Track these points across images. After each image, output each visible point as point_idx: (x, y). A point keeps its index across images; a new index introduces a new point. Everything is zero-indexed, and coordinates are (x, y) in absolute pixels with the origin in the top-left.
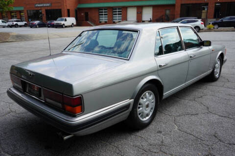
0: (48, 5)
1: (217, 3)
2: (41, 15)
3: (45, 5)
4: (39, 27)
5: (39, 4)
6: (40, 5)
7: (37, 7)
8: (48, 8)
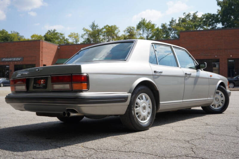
0: (19, 59)
1: (230, 59)
2: (7, 71)
3: (14, 59)
4: (4, 86)
5: (7, 58)
6: (8, 60)
7: (4, 61)
8: (19, 63)
